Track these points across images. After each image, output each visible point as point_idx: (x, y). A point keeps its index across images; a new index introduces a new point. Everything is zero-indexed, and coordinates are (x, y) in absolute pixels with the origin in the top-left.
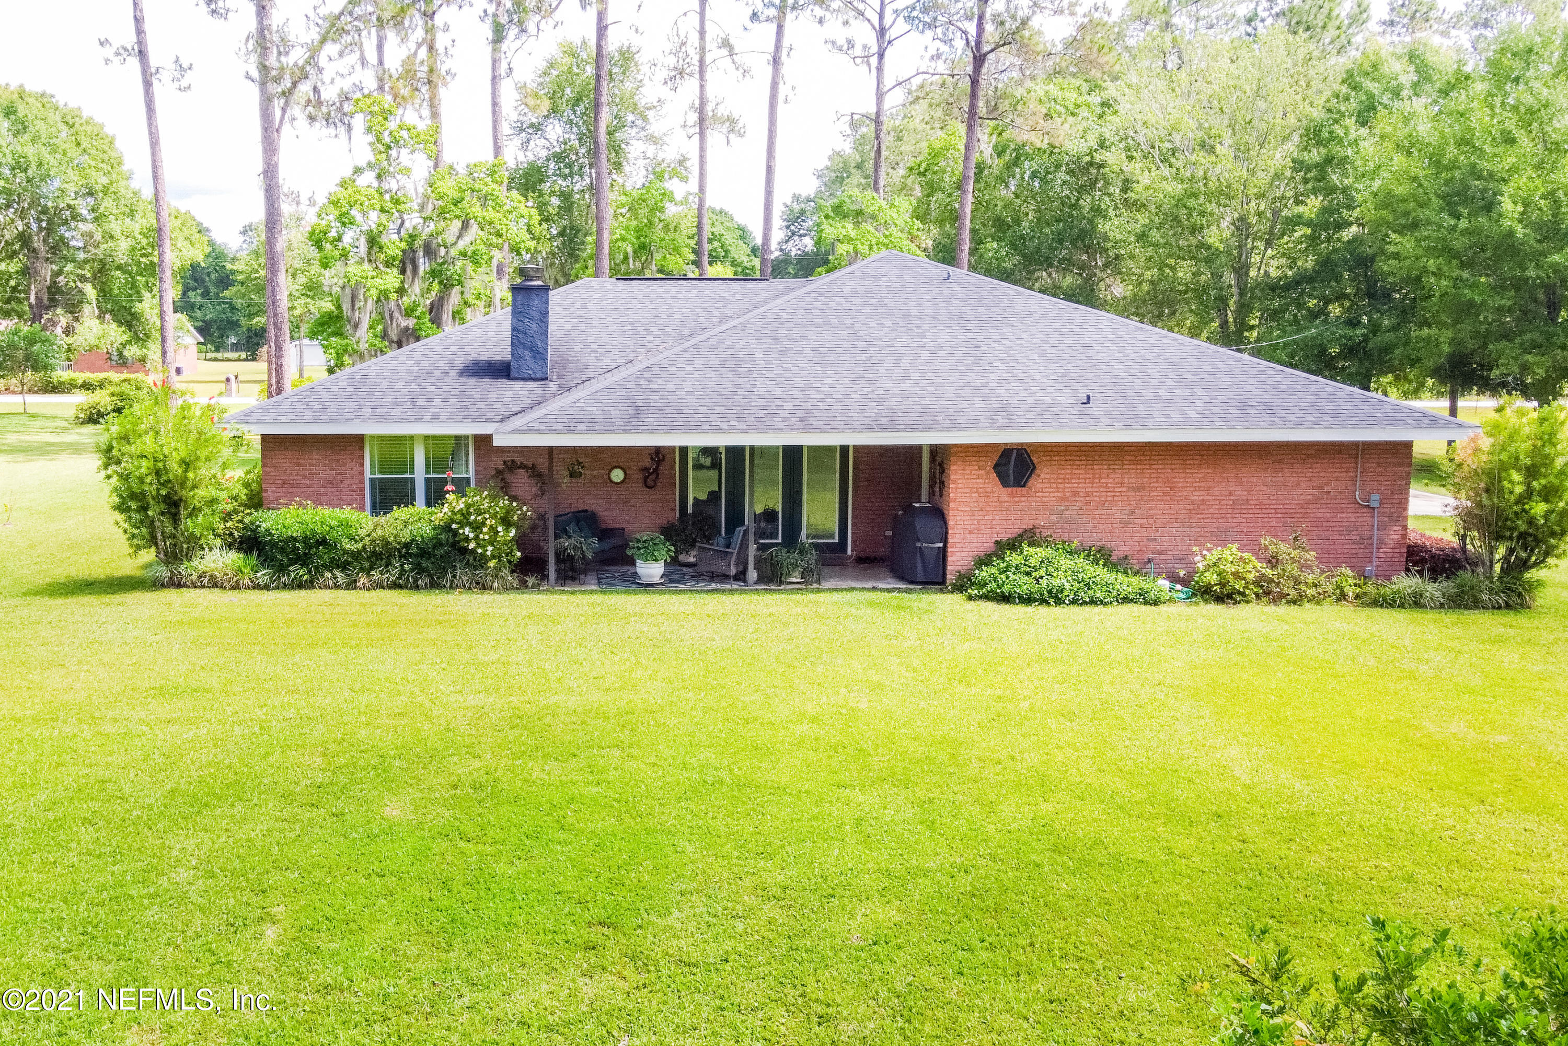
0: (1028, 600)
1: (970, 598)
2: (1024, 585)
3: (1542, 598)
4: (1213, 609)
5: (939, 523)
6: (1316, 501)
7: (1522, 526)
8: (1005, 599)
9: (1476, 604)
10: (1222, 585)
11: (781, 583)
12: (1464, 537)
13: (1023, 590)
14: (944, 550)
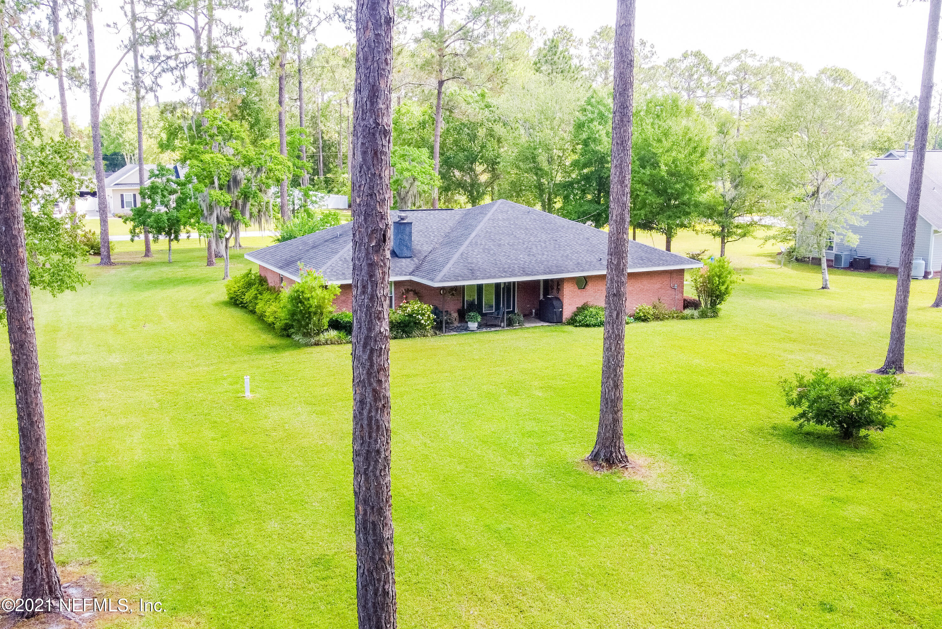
0: (594, 326)
1: (576, 326)
2: (593, 321)
3: (721, 314)
4: (643, 324)
5: (559, 302)
6: (661, 288)
7: (718, 293)
8: (588, 326)
9: (707, 317)
10: (645, 316)
11: (513, 326)
12: (699, 297)
13: (593, 322)
14: (562, 311)
